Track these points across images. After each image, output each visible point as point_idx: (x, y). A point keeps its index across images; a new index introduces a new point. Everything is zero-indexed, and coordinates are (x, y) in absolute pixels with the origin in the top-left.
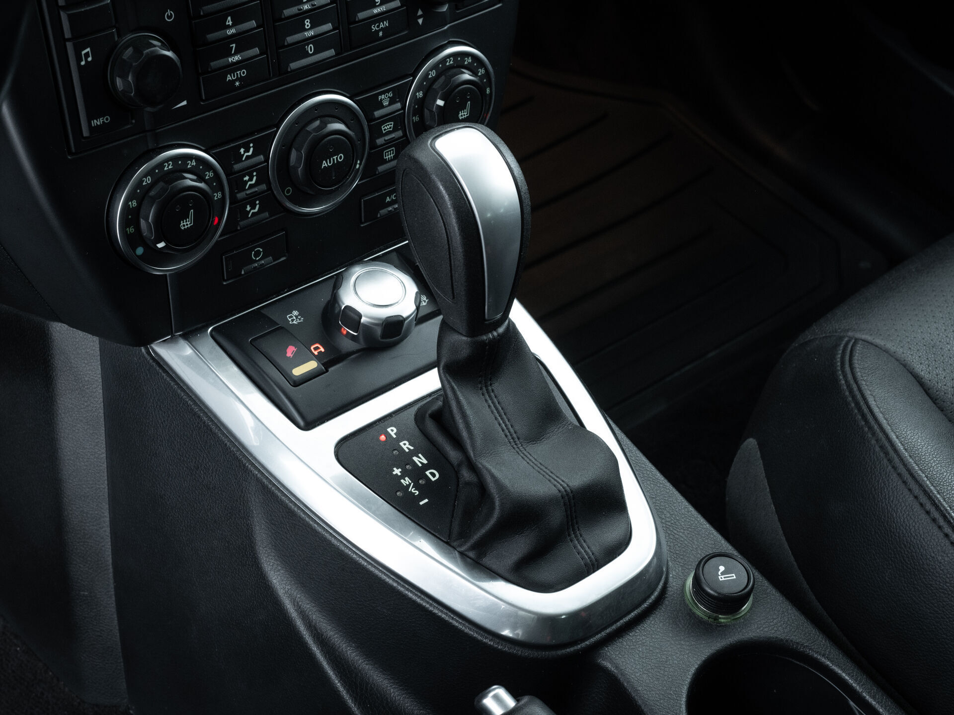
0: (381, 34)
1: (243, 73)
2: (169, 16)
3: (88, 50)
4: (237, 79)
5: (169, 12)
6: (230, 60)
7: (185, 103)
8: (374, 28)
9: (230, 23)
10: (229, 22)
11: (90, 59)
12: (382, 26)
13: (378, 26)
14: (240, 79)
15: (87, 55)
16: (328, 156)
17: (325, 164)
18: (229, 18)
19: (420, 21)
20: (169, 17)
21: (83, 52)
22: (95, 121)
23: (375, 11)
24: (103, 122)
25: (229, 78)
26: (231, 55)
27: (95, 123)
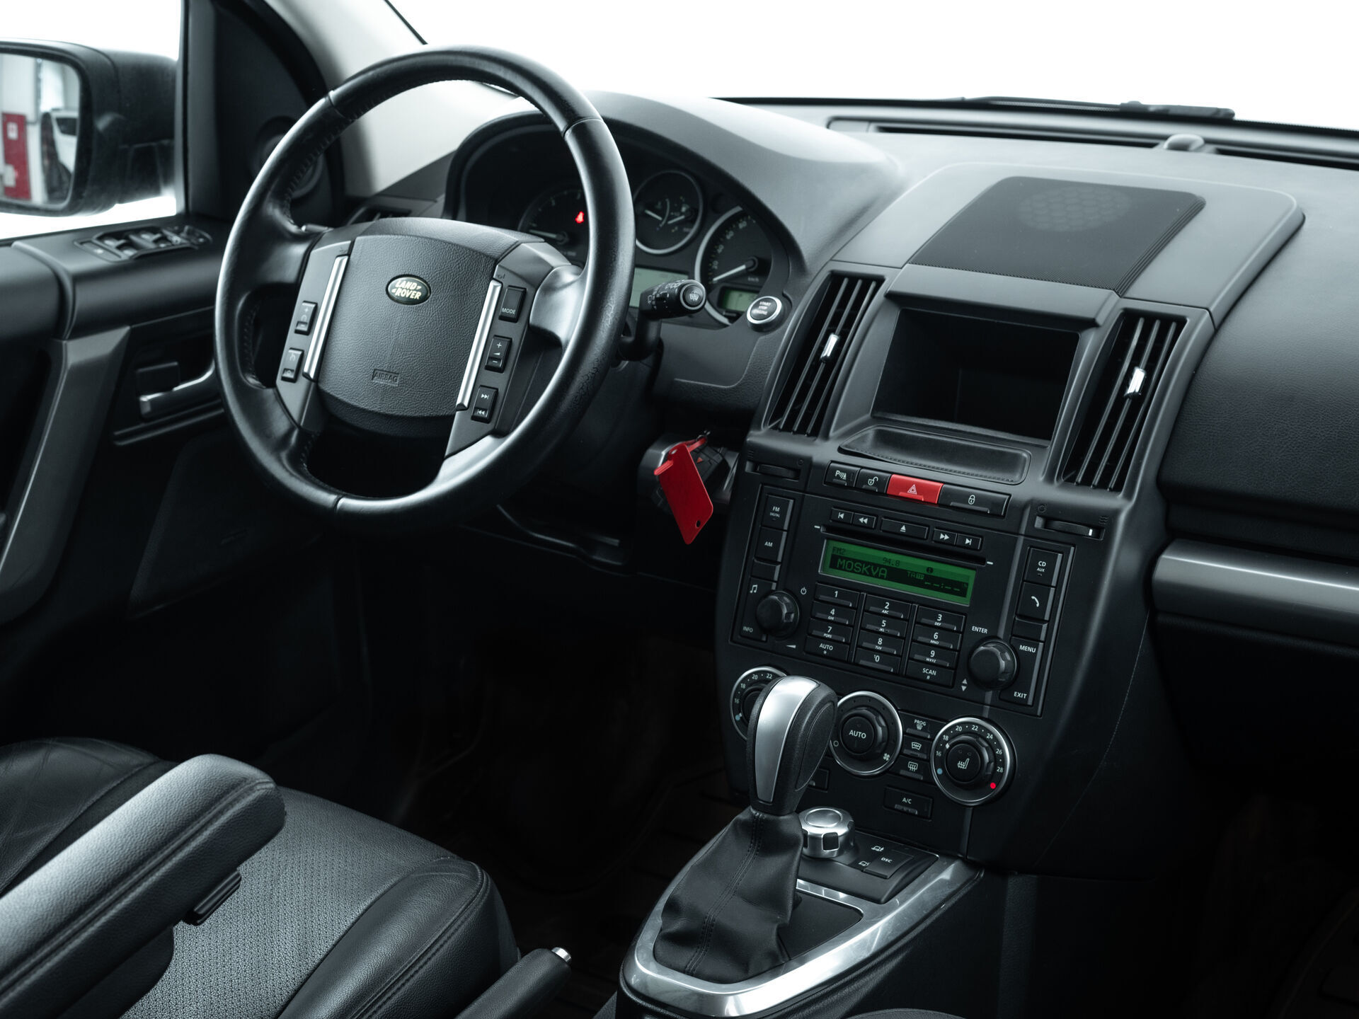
0: (928, 677)
1: (831, 648)
2: (804, 591)
3: (756, 586)
4: (826, 650)
5: (804, 589)
6: (825, 635)
7: (794, 647)
8: (925, 671)
9: (833, 614)
10: (833, 612)
11: (755, 591)
12: (930, 672)
13: (928, 671)
14: (828, 651)
15: (754, 588)
16: (856, 729)
17: (851, 733)
18: (833, 610)
19: (964, 688)
21: (754, 586)
23: (928, 659)
24: (749, 631)
25: (821, 646)
26: (827, 633)
27: (746, 629)
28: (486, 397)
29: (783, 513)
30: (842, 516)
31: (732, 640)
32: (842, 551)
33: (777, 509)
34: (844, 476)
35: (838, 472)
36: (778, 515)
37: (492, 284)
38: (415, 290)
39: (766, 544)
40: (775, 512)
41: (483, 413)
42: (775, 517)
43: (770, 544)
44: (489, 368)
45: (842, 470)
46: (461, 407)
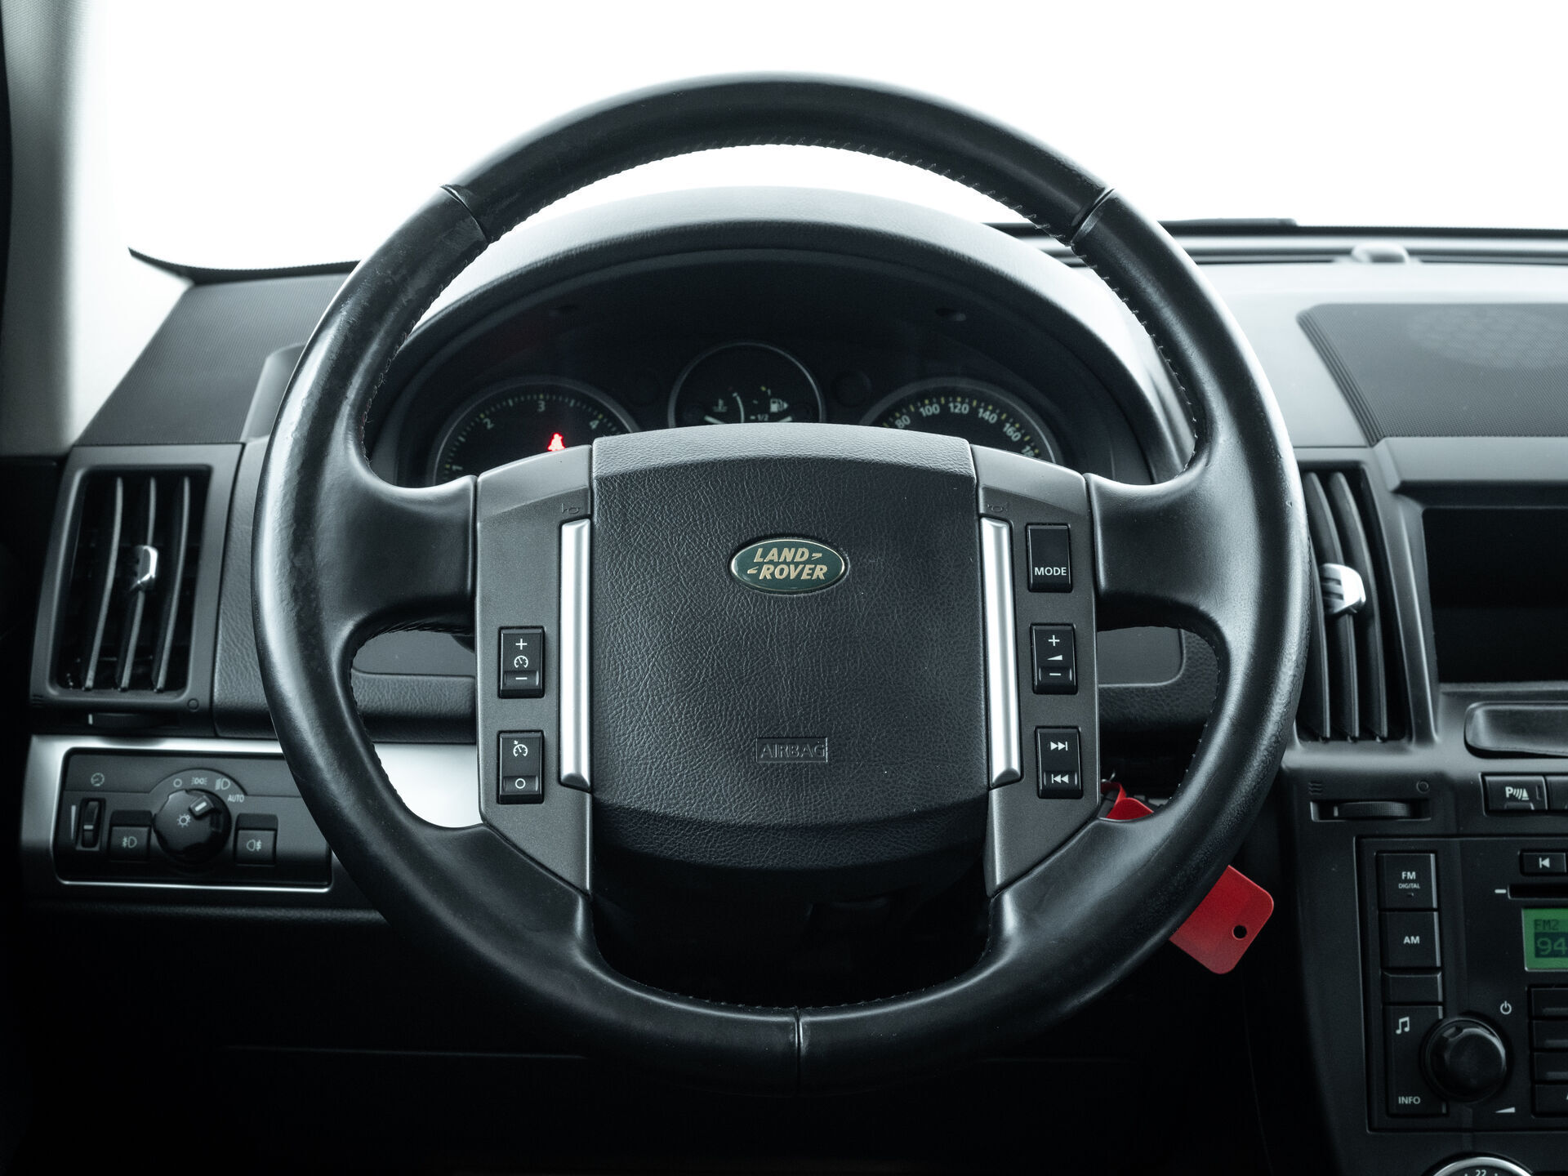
2: (1506, 1008)
3: (1407, 1019)
5: (1506, 1004)
7: (1512, 1110)
11: (1407, 1029)
15: (1404, 1024)
20: (1506, 1010)
21: (1401, 1020)
22: (1403, 1098)
24: (1412, 1102)
27: (1403, 1100)
28: (1061, 746)
29: (1423, 878)
30: (1546, 863)
31: (1370, 1129)
32: (1553, 924)
33: (1412, 875)
34: (1525, 794)
35: (1509, 791)
36: (1415, 886)
37: (988, 526)
38: (808, 561)
39: (1407, 940)
40: (1407, 881)
41: (1066, 779)
42: (1411, 890)
43: (1416, 940)
44: (1043, 689)
45: (1516, 785)
46: (1008, 779)
